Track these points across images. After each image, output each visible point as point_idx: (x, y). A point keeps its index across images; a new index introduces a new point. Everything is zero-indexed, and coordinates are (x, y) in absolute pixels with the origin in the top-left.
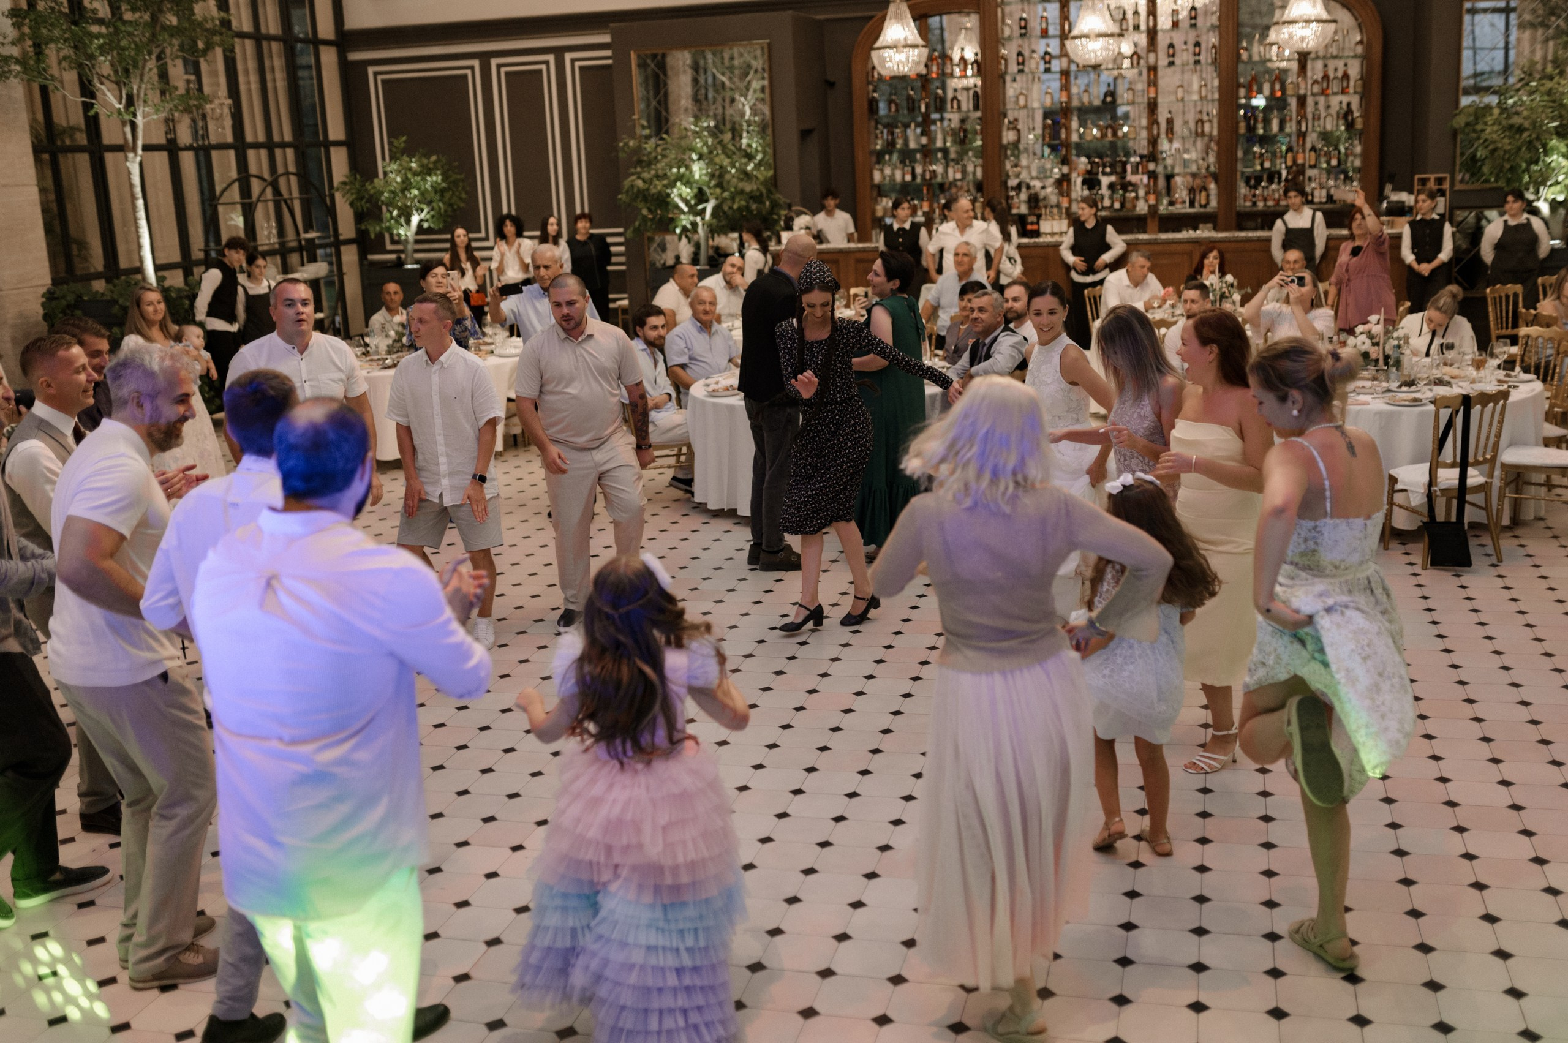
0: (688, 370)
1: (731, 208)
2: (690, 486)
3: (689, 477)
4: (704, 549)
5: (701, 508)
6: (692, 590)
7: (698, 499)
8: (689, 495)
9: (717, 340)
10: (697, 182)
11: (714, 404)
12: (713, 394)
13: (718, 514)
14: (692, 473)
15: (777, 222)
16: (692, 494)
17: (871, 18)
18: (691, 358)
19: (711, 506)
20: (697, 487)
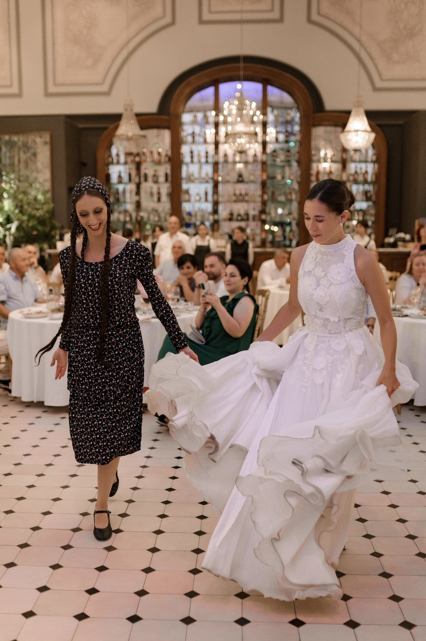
0: (6, 306)
1: (27, 226)
2: (8, 385)
3: (7, 379)
4: (23, 431)
5: (17, 400)
6: (16, 465)
7: (14, 394)
8: (7, 392)
9: (27, 286)
10: (6, 212)
11: (29, 323)
12: (28, 316)
13: (30, 405)
14: (10, 375)
15: (53, 237)
16: (10, 391)
17: (106, 128)
18: (9, 297)
19: (24, 399)
20: (13, 386)
